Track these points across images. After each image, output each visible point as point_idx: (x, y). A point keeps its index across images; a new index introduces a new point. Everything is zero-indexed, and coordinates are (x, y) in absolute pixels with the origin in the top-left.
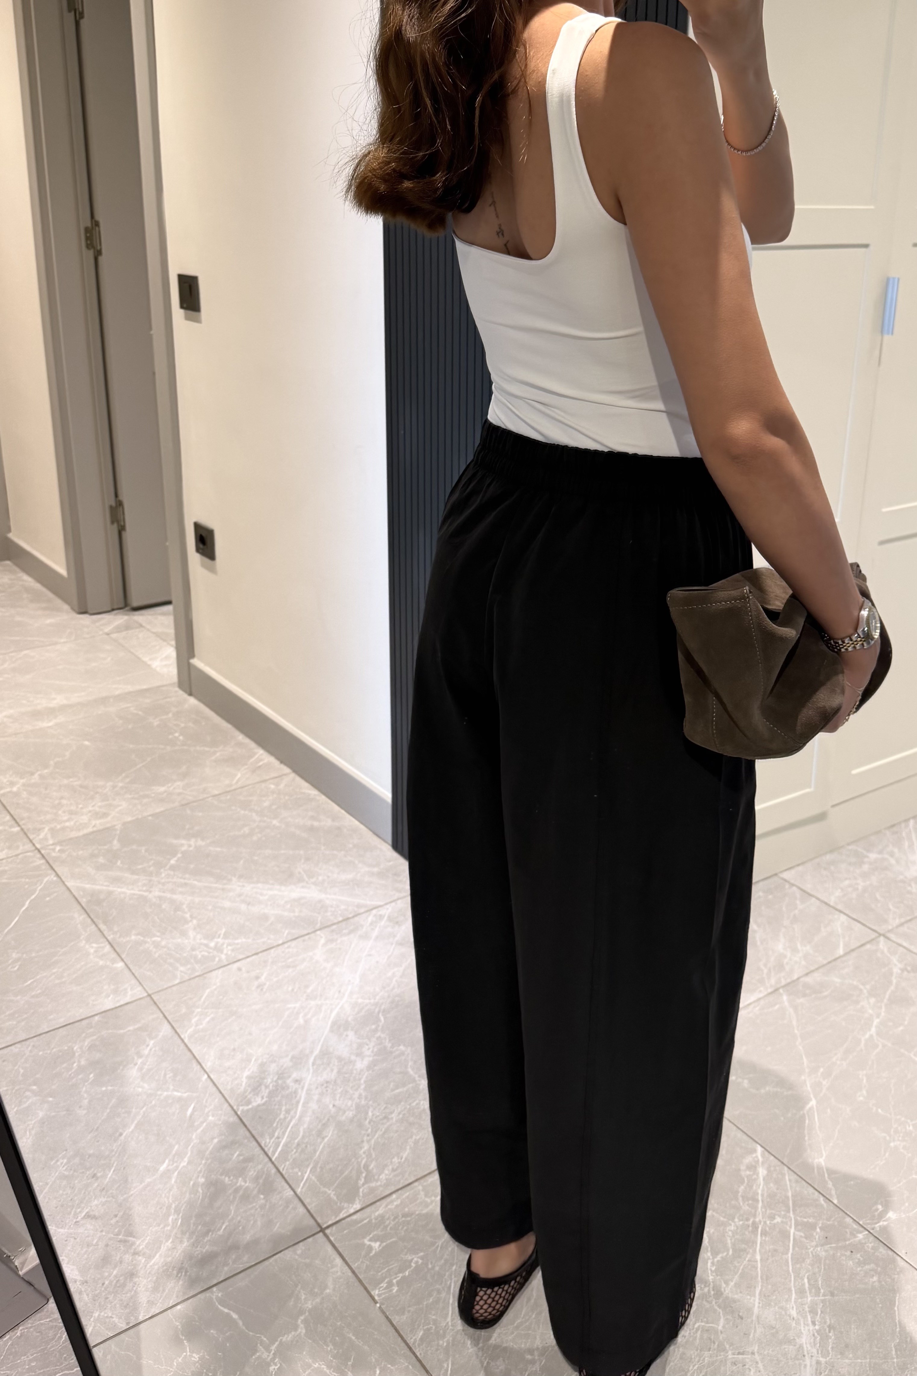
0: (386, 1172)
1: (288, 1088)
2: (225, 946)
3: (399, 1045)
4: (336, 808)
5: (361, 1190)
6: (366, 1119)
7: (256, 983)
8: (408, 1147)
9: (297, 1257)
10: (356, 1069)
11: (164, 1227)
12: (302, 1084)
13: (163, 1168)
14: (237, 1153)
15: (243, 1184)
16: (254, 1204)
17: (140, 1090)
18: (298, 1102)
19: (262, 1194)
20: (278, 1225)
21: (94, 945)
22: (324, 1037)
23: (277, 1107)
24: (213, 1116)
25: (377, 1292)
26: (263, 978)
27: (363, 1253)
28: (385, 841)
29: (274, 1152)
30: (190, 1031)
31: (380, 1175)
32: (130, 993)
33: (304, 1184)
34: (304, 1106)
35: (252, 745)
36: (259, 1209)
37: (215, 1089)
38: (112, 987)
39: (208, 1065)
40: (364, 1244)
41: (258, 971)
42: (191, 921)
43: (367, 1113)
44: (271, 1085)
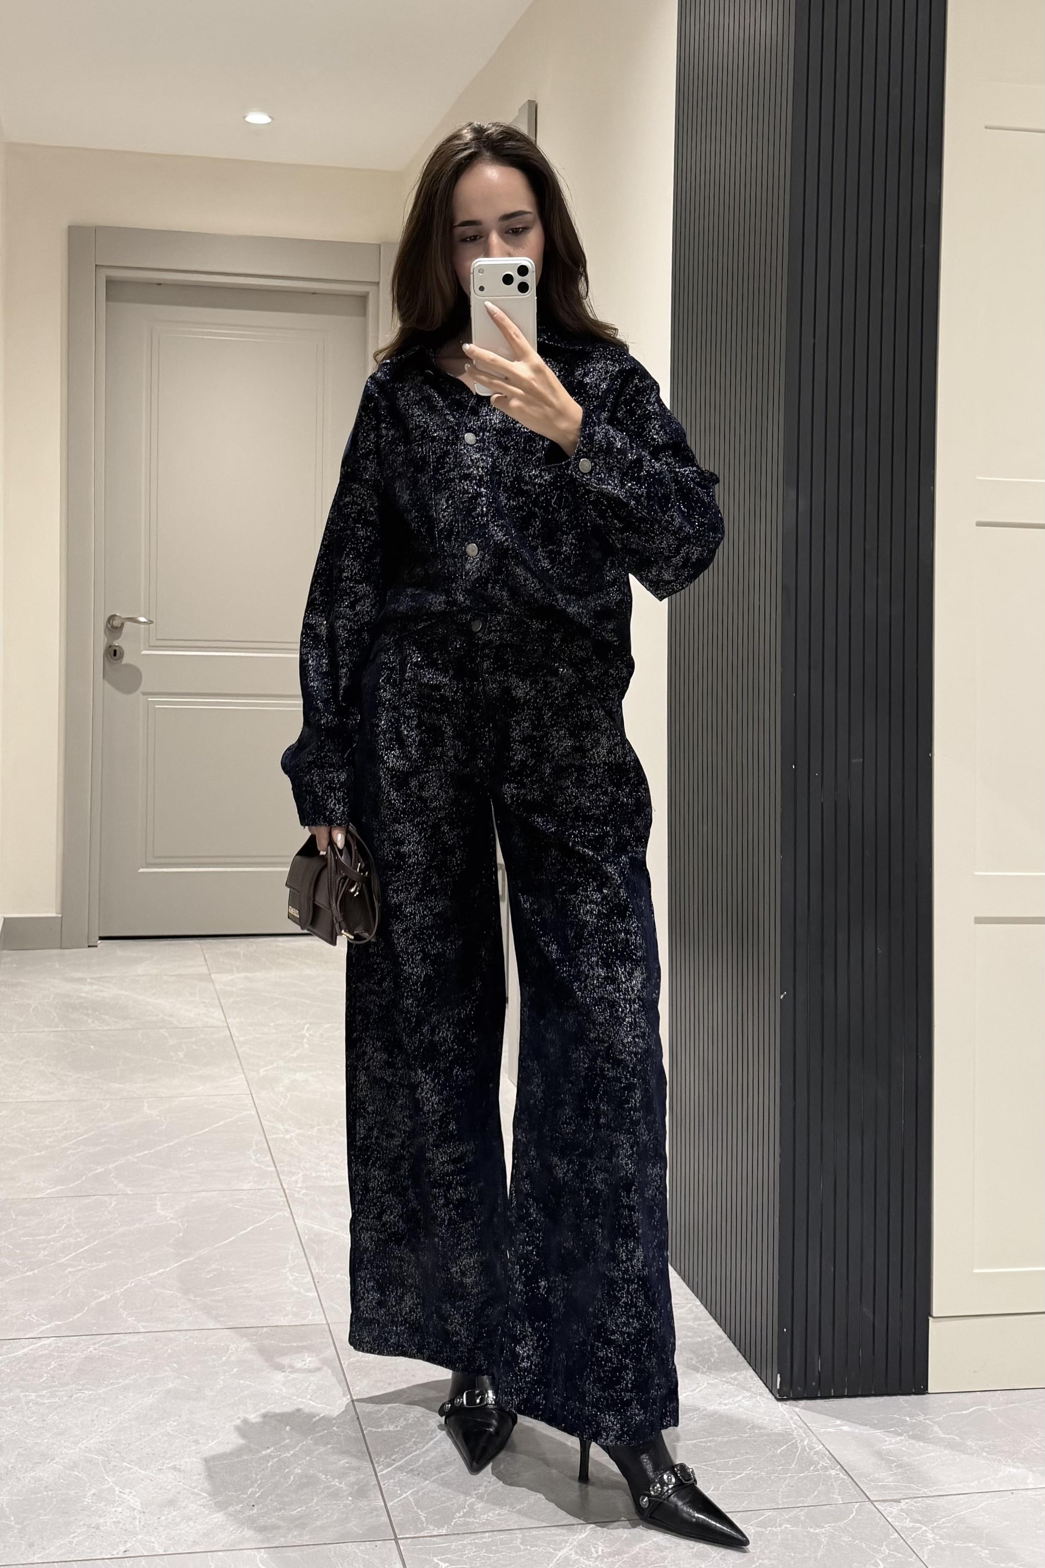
0: (490, 1514)
9: (357, 1551)
11: (241, 1494)
13: (264, 1453)
15: (337, 1484)
16: (339, 1502)
17: (277, 1391)
18: (432, 1439)
19: (352, 1497)
20: (354, 1523)
21: (296, 1274)
24: (337, 1428)
32: (310, 1317)
33: (398, 1501)
38: (294, 1310)
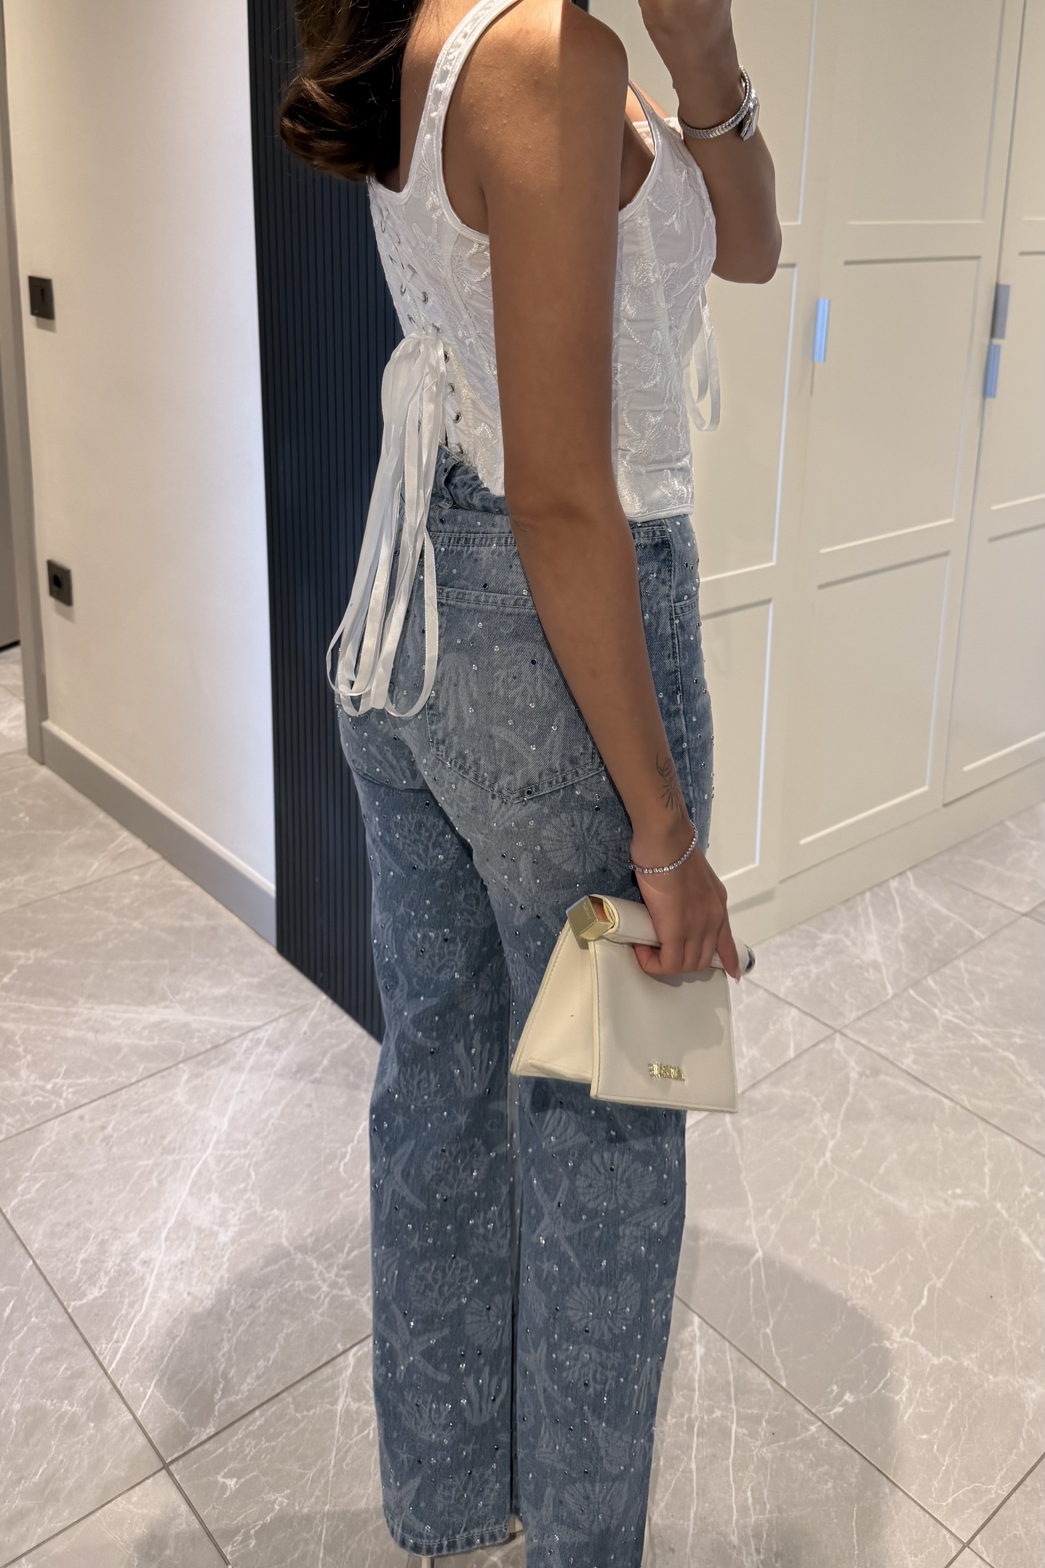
0: (249, 1380)
1: (134, 1273)
2: (65, 1088)
3: (272, 1209)
4: (212, 902)
5: (217, 1407)
6: (227, 1309)
7: (101, 1135)
8: (277, 1345)
10: (219, 1244)
12: (151, 1266)
14: (65, 1366)
15: (69, 1408)
16: (81, 1437)
18: (145, 1292)
19: (92, 1421)
20: (109, 1463)
22: (181, 1203)
23: (119, 1299)
24: (36, 1317)
25: (229, 1549)
26: (110, 1128)
27: (216, 1494)
28: (269, 942)
29: (111, 1362)
30: (14, 1203)
31: (242, 1384)
33: (146, 1405)
34: (152, 1297)
35: (115, 825)
36: (87, 1443)
37: (41, 1279)
39: (34, 1248)
40: (217, 1482)
41: (104, 1119)
42: (25, 1057)
43: (230, 1301)
44: (112, 1271)
